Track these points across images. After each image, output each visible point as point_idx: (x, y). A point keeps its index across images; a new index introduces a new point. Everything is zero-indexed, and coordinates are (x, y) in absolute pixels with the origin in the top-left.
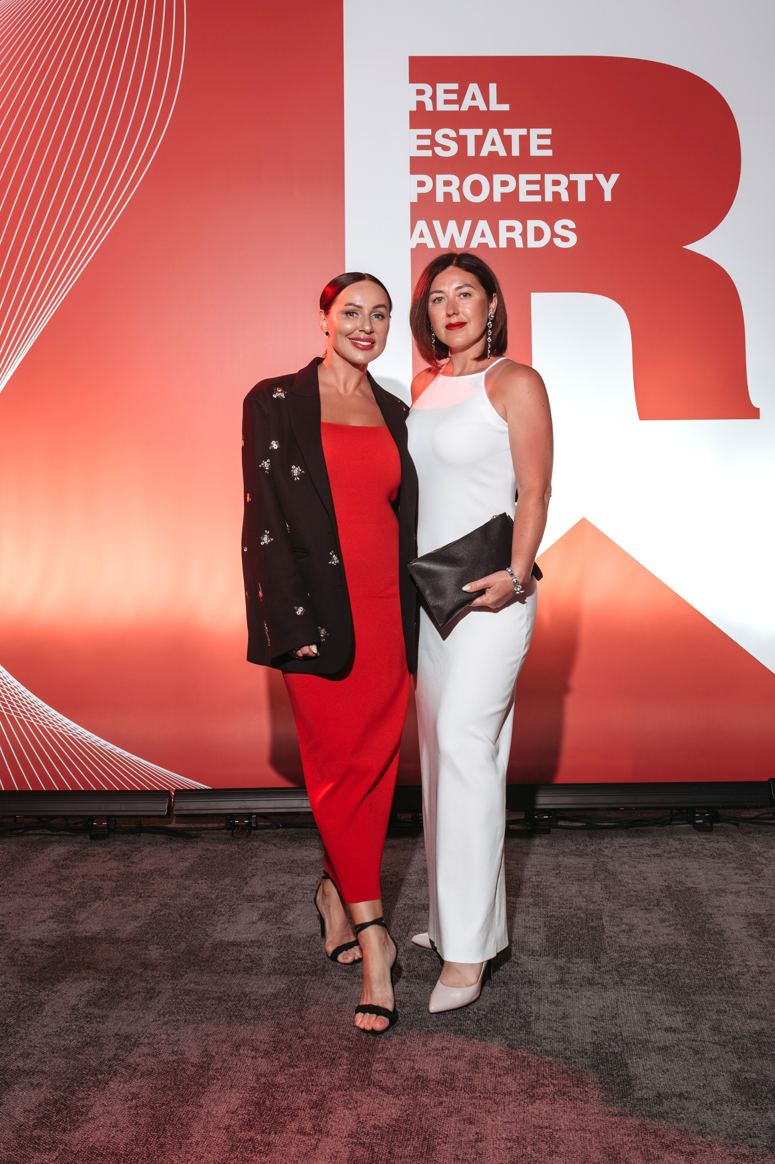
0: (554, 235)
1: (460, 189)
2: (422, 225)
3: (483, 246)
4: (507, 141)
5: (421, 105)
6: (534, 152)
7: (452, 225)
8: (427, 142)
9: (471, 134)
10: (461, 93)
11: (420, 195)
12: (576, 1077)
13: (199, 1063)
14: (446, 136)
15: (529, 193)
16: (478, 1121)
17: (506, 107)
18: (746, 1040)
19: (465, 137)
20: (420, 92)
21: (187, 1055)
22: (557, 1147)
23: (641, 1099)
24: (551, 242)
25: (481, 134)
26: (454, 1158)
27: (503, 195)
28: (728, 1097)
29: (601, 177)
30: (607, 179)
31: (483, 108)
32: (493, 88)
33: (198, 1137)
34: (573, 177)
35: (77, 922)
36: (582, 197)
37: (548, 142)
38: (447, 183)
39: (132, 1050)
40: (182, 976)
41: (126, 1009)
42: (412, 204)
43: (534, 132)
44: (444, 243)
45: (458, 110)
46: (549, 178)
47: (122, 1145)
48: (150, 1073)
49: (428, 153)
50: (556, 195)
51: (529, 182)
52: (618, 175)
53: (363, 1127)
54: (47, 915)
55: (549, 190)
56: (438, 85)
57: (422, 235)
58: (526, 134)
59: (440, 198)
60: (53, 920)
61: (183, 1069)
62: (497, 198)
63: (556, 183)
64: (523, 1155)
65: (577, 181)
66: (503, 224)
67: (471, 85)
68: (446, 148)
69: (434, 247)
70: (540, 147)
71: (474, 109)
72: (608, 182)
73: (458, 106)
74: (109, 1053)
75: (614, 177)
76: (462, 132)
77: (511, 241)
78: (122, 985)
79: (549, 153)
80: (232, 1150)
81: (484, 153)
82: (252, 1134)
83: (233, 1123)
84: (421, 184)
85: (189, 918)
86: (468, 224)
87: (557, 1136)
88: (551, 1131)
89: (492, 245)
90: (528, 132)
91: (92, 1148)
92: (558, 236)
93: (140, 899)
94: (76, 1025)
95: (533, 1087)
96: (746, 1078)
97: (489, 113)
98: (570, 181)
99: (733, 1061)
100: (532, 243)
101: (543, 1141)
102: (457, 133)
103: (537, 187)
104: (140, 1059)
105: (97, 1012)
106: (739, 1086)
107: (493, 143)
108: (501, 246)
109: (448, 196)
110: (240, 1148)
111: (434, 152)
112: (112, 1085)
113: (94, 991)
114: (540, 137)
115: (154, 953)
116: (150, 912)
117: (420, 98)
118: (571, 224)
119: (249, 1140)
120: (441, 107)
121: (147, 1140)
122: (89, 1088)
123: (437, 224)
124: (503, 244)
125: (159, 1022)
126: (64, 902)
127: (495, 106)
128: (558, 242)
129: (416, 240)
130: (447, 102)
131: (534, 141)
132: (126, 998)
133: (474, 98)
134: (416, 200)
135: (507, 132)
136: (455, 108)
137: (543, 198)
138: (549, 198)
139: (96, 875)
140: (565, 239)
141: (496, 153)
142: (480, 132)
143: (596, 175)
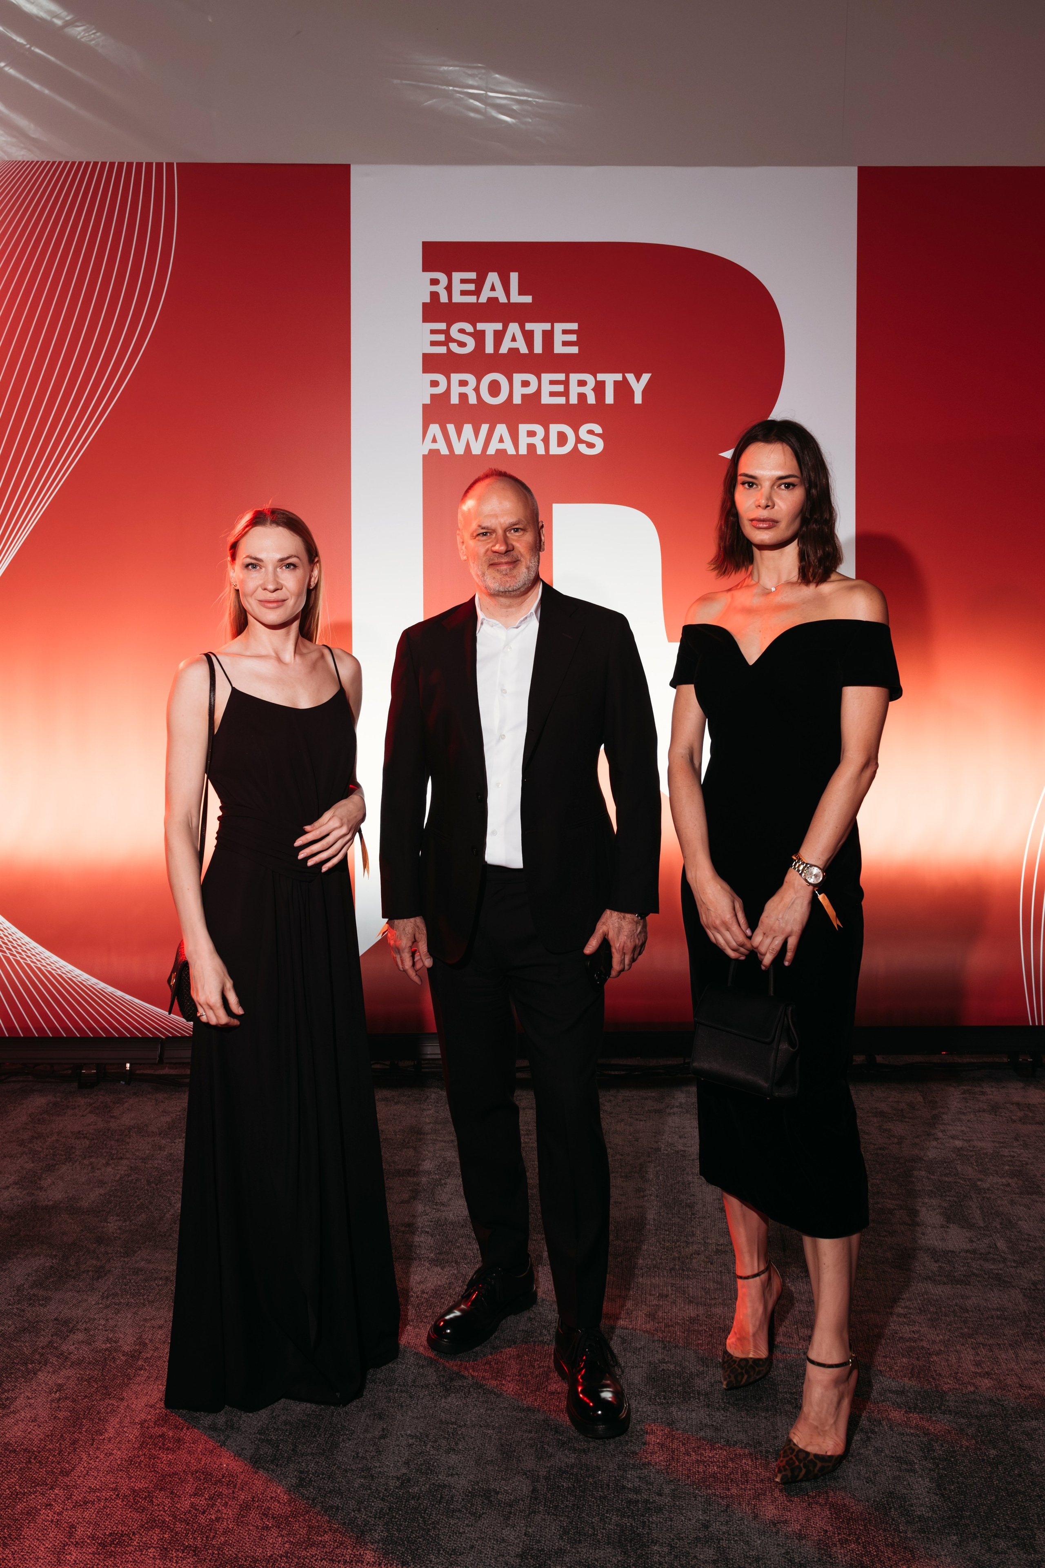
0: (579, 440)
1: (477, 390)
2: (434, 429)
3: (501, 452)
4: (529, 337)
5: (435, 295)
6: (559, 349)
7: (468, 429)
8: (441, 338)
9: (489, 328)
10: (479, 283)
11: (433, 396)
12: (497, 1369)
13: (130, 1352)
14: (462, 331)
15: (552, 394)
16: (388, 1416)
17: (528, 299)
18: (677, 1328)
19: (483, 332)
20: (435, 282)
21: (121, 1343)
22: (457, 1444)
23: (554, 1393)
24: (576, 448)
25: (501, 328)
26: (354, 1456)
27: (524, 396)
28: (639, 1390)
29: (631, 377)
30: (638, 379)
31: (503, 299)
32: (514, 277)
33: (111, 1433)
34: (601, 377)
35: (41, 1189)
36: (609, 399)
37: (573, 338)
38: (463, 383)
39: (68, 1336)
40: (135, 1252)
41: (71, 1290)
42: (425, 406)
43: (559, 327)
44: (459, 449)
45: (476, 302)
46: (574, 378)
47: (36, 1442)
48: (79, 1363)
49: (442, 350)
50: (582, 397)
51: (552, 382)
52: (650, 375)
53: (275, 1423)
54: (12, 1179)
55: (574, 391)
56: (454, 274)
57: (434, 440)
58: (549, 328)
59: (455, 400)
60: (18, 1186)
61: (113, 1358)
62: (517, 400)
63: (582, 383)
64: (421, 1453)
65: (604, 381)
66: (523, 428)
67: (490, 274)
68: (462, 344)
69: (448, 453)
70: (565, 344)
71: (493, 301)
72: (638, 383)
73: (475, 297)
74: (43, 1341)
75: (646, 377)
76: (480, 326)
77: (531, 447)
78: (72, 1263)
79: (574, 350)
80: (141, 1448)
81: (504, 350)
82: (165, 1429)
83: (149, 1417)
84: (435, 384)
85: (157, 1185)
86: (485, 428)
87: (459, 1433)
88: (456, 1427)
89: (511, 451)
90: (552, 327)
91: (8, 1444)
92: (583, 442)
93: (111, 1162)
94: (17, 1308)
95: (452, 1380)
96: (663, 1370)
97: (510, 305)
98: (597, 382)
99: (657, 1351)
100: (555, 450)
101: (445, 1438)
102: (475, 327)
103: (560, 388)
104: (73, 1347)
105: (41, 1293)
106: (654, 1378)
107: (514, 339)
108: (520, 453)
109: (463, 397)
110: (150, 1445)
111: (449, 349)
112: (41, 1376)
113: (43, 1269)
114: (565, 332)
115: (112, 1226)
116: (117, 1178)
117: (434, 288)
118: (598, 429)
119: (160, 1436)
120: (457, 298)
121: (62, 1436)
122: (16, 1378)
123: (451, 428)
124: (523, 451)
125: (101, 1306)
126: (32, 1165)
127: (516, 298)
128: (583, 448)
129: (428, 446)
130: (464, 293)
131: (559, 338)
132: (74, 1278)
133: (493, 288)
134: (428, 402)
135: (529, 326)
136: (472, 299)
137: (568, 400)
138: (574, 400)
139: (72, 1132)
140: (591, 445)
141: (517, 350)
142: (499, 326)
143: (627, 375)
